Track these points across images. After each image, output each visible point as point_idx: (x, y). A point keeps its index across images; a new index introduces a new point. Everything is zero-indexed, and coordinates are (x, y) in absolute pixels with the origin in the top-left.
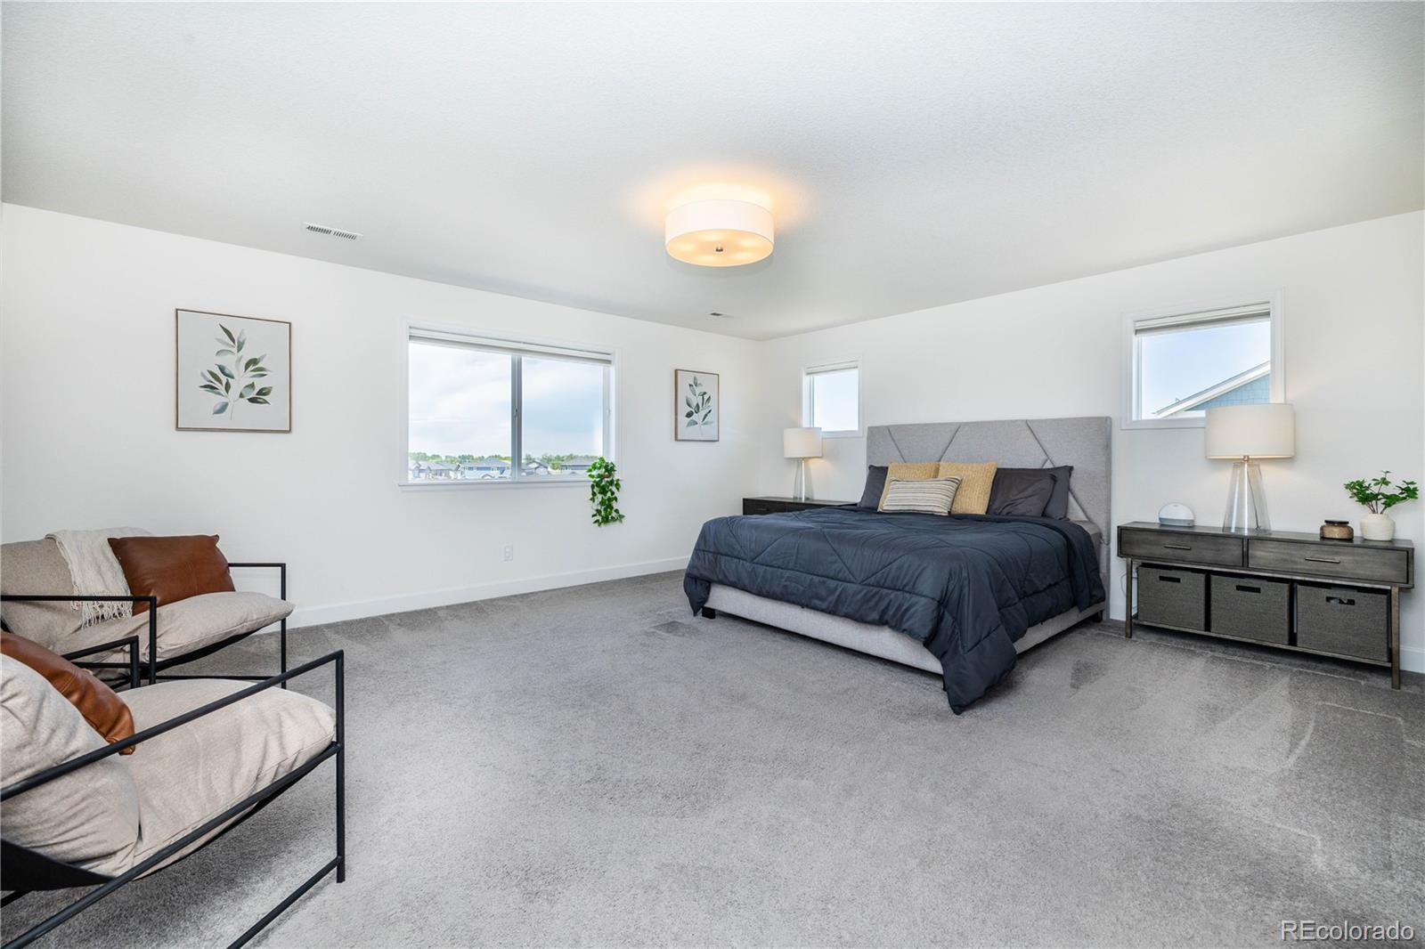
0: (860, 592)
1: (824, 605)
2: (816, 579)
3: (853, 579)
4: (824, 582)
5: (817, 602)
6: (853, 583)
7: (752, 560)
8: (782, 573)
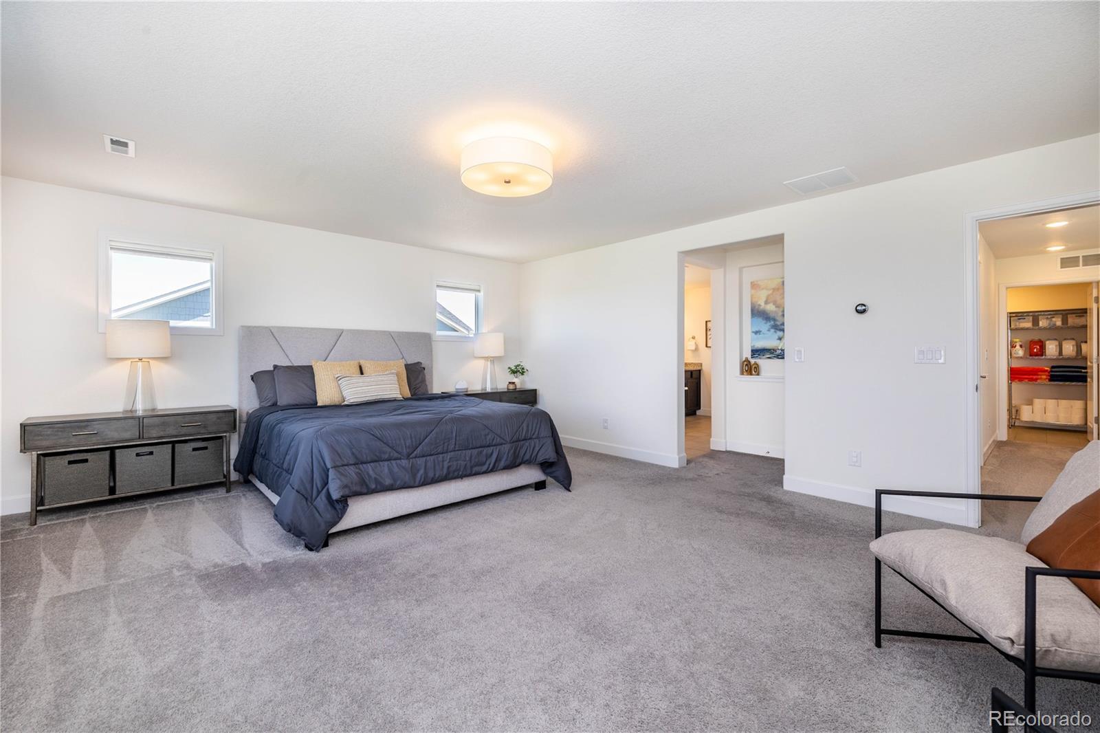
0: (512, 448)
1: (484, 468)
2: (475, 452)
3: (504, 442)
4: (481, 452)
5: (476, 469)
6: (504, 444)
7: (408, 457)
8: (443, 457)
